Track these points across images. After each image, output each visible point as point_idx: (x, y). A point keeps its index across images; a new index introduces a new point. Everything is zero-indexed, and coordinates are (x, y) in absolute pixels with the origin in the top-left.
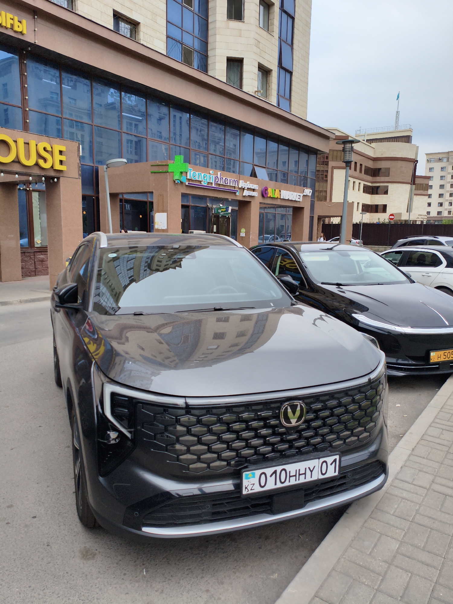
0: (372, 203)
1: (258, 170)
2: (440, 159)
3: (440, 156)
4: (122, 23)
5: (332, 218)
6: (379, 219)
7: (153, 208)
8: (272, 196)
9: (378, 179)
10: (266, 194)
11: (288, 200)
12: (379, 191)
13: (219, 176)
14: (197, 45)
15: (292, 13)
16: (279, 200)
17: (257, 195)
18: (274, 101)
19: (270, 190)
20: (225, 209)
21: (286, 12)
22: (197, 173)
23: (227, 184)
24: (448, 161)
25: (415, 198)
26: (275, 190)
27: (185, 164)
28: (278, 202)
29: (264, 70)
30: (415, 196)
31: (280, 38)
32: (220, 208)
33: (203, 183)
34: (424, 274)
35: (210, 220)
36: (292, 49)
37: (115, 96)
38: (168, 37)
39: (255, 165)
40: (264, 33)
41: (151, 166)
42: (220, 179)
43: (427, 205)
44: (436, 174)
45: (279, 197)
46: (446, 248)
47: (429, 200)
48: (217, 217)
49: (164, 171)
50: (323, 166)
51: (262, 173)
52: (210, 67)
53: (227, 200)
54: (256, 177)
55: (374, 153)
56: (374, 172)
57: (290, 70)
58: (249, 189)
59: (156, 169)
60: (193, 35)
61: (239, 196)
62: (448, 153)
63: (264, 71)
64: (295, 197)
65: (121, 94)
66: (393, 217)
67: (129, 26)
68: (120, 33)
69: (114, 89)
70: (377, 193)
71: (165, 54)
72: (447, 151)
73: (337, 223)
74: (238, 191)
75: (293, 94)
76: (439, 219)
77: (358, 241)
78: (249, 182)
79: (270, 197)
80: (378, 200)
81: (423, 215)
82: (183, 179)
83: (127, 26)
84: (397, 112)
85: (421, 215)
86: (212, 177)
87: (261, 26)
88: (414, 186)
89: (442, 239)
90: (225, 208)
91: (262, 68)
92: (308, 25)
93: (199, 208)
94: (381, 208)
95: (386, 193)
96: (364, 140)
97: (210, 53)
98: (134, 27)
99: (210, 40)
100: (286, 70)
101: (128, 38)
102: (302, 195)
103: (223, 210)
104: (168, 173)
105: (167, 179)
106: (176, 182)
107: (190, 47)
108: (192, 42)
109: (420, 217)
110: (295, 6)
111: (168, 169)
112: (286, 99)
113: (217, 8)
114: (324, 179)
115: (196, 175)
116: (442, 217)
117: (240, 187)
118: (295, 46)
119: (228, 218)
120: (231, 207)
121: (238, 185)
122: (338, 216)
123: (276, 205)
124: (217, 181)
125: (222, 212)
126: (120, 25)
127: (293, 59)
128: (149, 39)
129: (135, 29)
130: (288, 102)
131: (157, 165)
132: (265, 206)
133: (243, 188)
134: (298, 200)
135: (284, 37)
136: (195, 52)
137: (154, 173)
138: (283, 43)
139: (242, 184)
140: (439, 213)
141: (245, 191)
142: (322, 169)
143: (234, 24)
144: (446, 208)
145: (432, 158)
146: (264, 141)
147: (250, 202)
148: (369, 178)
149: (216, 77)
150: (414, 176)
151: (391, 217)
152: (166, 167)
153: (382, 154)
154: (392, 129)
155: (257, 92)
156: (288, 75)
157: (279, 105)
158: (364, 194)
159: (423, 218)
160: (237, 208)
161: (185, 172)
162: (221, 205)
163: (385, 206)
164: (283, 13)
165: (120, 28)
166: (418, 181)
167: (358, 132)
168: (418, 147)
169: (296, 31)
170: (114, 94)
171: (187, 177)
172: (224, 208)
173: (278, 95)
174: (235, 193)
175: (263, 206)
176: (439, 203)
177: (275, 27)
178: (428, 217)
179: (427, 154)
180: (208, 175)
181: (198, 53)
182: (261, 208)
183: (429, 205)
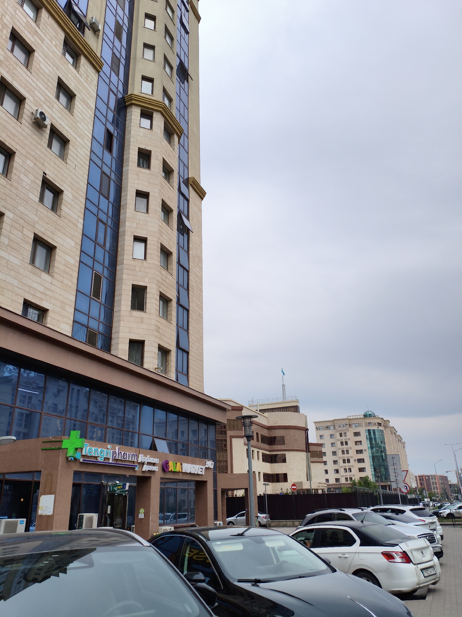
0: (273, 472)
1: (158, 442)
2: (327, 427)
3: (328, 424)
4: (31, 309)
5: (235, 491)
6: (281, 489)
7: (39, 489)
8: (173, 470)
9: (275, 447)
10: (167, 468)
11: (190, 474)
12: (277, 459)
13: (117, 451)
14: (101, 329)
15: (187, 307)
16: (181, 474)
17: (157, 470)
18: (173, 376)
19: (171, 464)
20: (122, 487)
21: (182, 306)
22: (93, 448)
23: (125, 459)
24: (335, 428)
25: (313, 466)
26: (176, 463)
27: (81, 440)
28: (180, 477)
29: (163, 350)
30: (312, 463)
31: (177, 325)
32: (116, 485)
33: (99, 459)
34: (340, 555)
35: (104, 500)
36: (188, 334)
37: (13, 372)
38: (74, 321)
39: (154, 437)
40: (164, 321)
41: (43, 442)
42: (119, 453)
43: (324, 472)
44: (327, 441)
45: (181, 471)
46: (356, 523)
47: (326, 467)
48: (112, 495)
49: (57, 448)
50: (222, 435)
51: (162, 445)
52: (113, 348)
53: (124, 476)
54: (157, 451)
55: (268, 422)
56: (271, 441)
57: (187, 350)
58: (149, 464)
59: (48, 446)
60: (98, 320)
61: (138, 471)
62: (333, 421)
63: (164, 352)
64: (197, 470)
65: (20, 371)
66: (295, 487)
67: (38, 312)
68: (28, 318)
69: (13, 366)
70: (276, 462)
71: (70, 336)
72: (332, 419)
73: (241, 496)
74: (137, 466)
75: (190, 370)
76: (339, 486)
77: (264, 515)
78: (149, 456)
79: (171, 471)
80: (277, 468)
81: (323, 484)
82: (78, 456)
83: (35, 312)
84: (283, 385)
85: (321, 483)
86: (109, 452)
87: (161, 315)
88: (309, 453)
89: (349, 512)
90: (122, 485)
91: (162, 348)
92: (201, 316)
93: (92, 486)
94: (281, 478)
95: (284, 461)
96: (257, 410)
97: (113, 336)
98: (42, 313)
99: (115, 325)
100: (183, 350)
101: (35, 322)
102: (204, 467)
103: (119, 487)
104: (61, 450)
105: (60, 456)
106: (69, 459)
107: (95, 330)
108: (97, 326)
109: (320, 485)
110: (189, 302)
111: (61, 445)
112: (184, 374)
113: (122, 301)
114: (224, 448)
115: (92, 451)
116: (341, 484)
117: (139, 461)
118: (190, 332)
119: (125, 496)
120: (128, 484)
121: (137, 459)
122: (242, 489)
123: (177, 479)
124: (115, 456)
125: (118, 489)
126: (29, 311)
127: (189, 341)
128: (56, 323)
129: (44, 314)
130: (186, 377)
131: (50, 442)
132: (166, 481)
133: (143, 462)
134: (201, 473)
135: (180, 324)
136: (99, 334)
137: (46, 450)
138: (180, 329)
139: (141, 458)
140: (337, 480)
141: (145, 466)
142: (221, 438)
143: (137, 314)
144: (342, 474)
145: (319, 426)
146: (164, 413)
147: (151, 477)
148: (266, 446)
149: (119, 356)
150: (308, 444)
151: (293, 487)
152: (60, 443)
153: (275, 423)
154: (281, 400)
155: (157, 368)
156: (185, 355)
157: (177, 380)
158: (264, 463)
159: (323, 486)
160: (135, 484)
161: (80, 448)
162: (117, 482)
163: (285, 475)
164: (179, 306)
165: (28, 313)
166: (312, 448)
167: (251, 403)
168: (306, 416)
169: (190, 320)
170: (13, 371)
171: (82, 453)
172: (120, 485)
173: (177, 371)
174: (134, 468)
175: (164, 481)
176: (335, 470)
177: (173, 317)
178: (328, 485)
179: (315, 422)
180: (105, 450)
181: (102, 336)
182: (161, 483)
183: (326, 472)
